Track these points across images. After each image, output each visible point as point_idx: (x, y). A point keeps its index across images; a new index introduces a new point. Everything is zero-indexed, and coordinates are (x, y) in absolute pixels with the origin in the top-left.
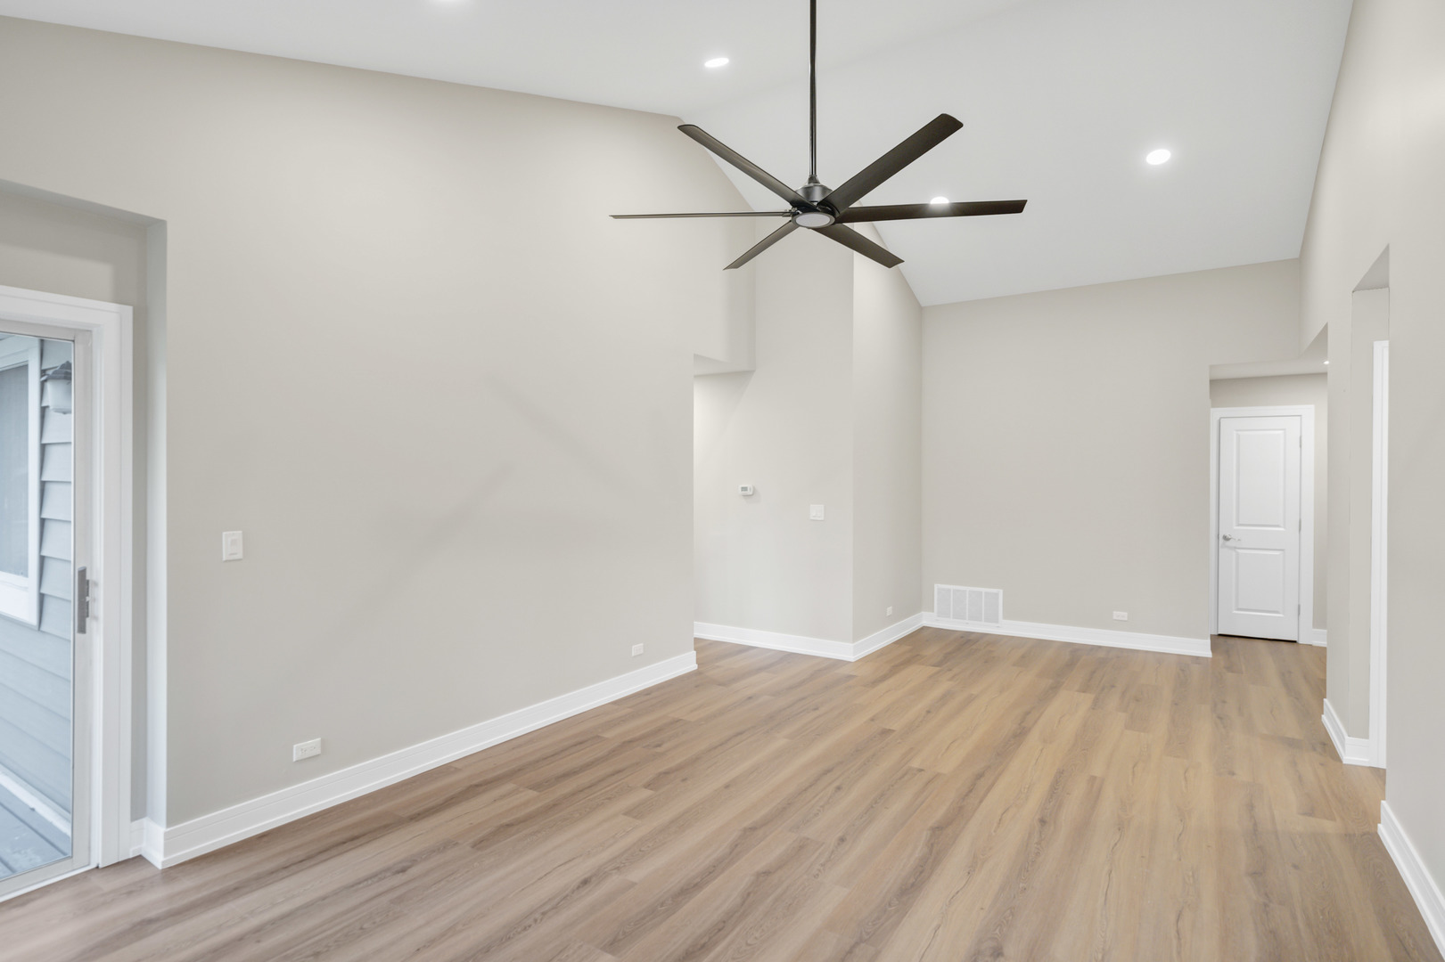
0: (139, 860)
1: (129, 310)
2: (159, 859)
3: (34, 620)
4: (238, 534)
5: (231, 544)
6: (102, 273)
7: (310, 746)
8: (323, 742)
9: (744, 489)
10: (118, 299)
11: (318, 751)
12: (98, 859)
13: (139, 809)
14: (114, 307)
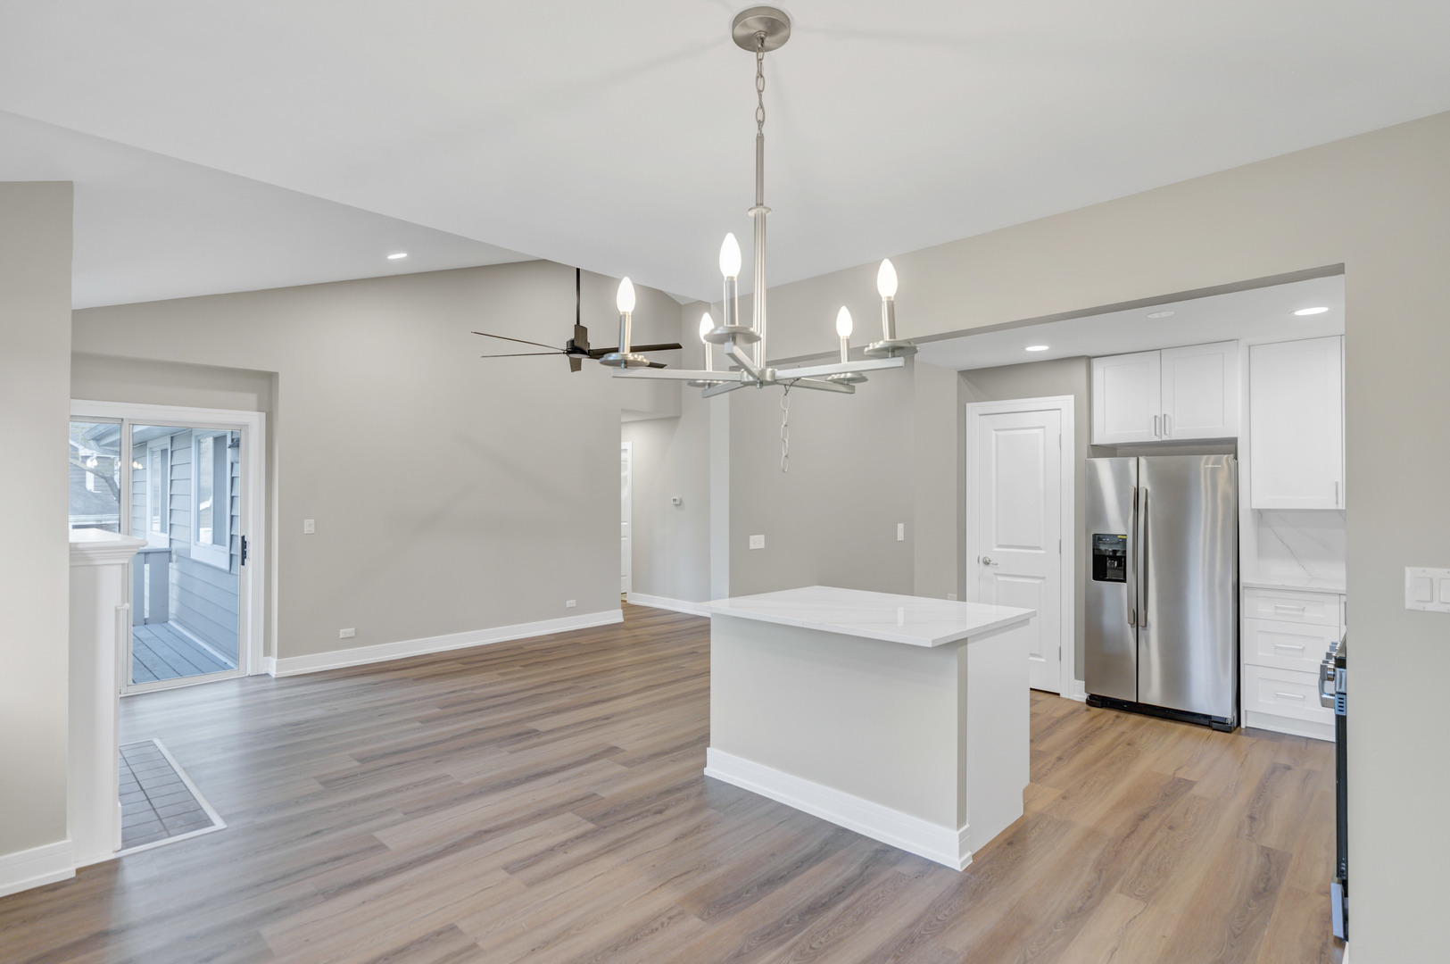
0: (267, 674)
1: (264, 414)
2: (273, 673)
3: (228, 569)
4: (312, 521)
5: (309, 526)
6: (252, 398)
7: (350, 631)
8: (356, 631)
9: (675, 500)
10: (259, 410)
11: (353, 635)
12: (249, 672)
13: (267, 652)
14: (257, 413)
